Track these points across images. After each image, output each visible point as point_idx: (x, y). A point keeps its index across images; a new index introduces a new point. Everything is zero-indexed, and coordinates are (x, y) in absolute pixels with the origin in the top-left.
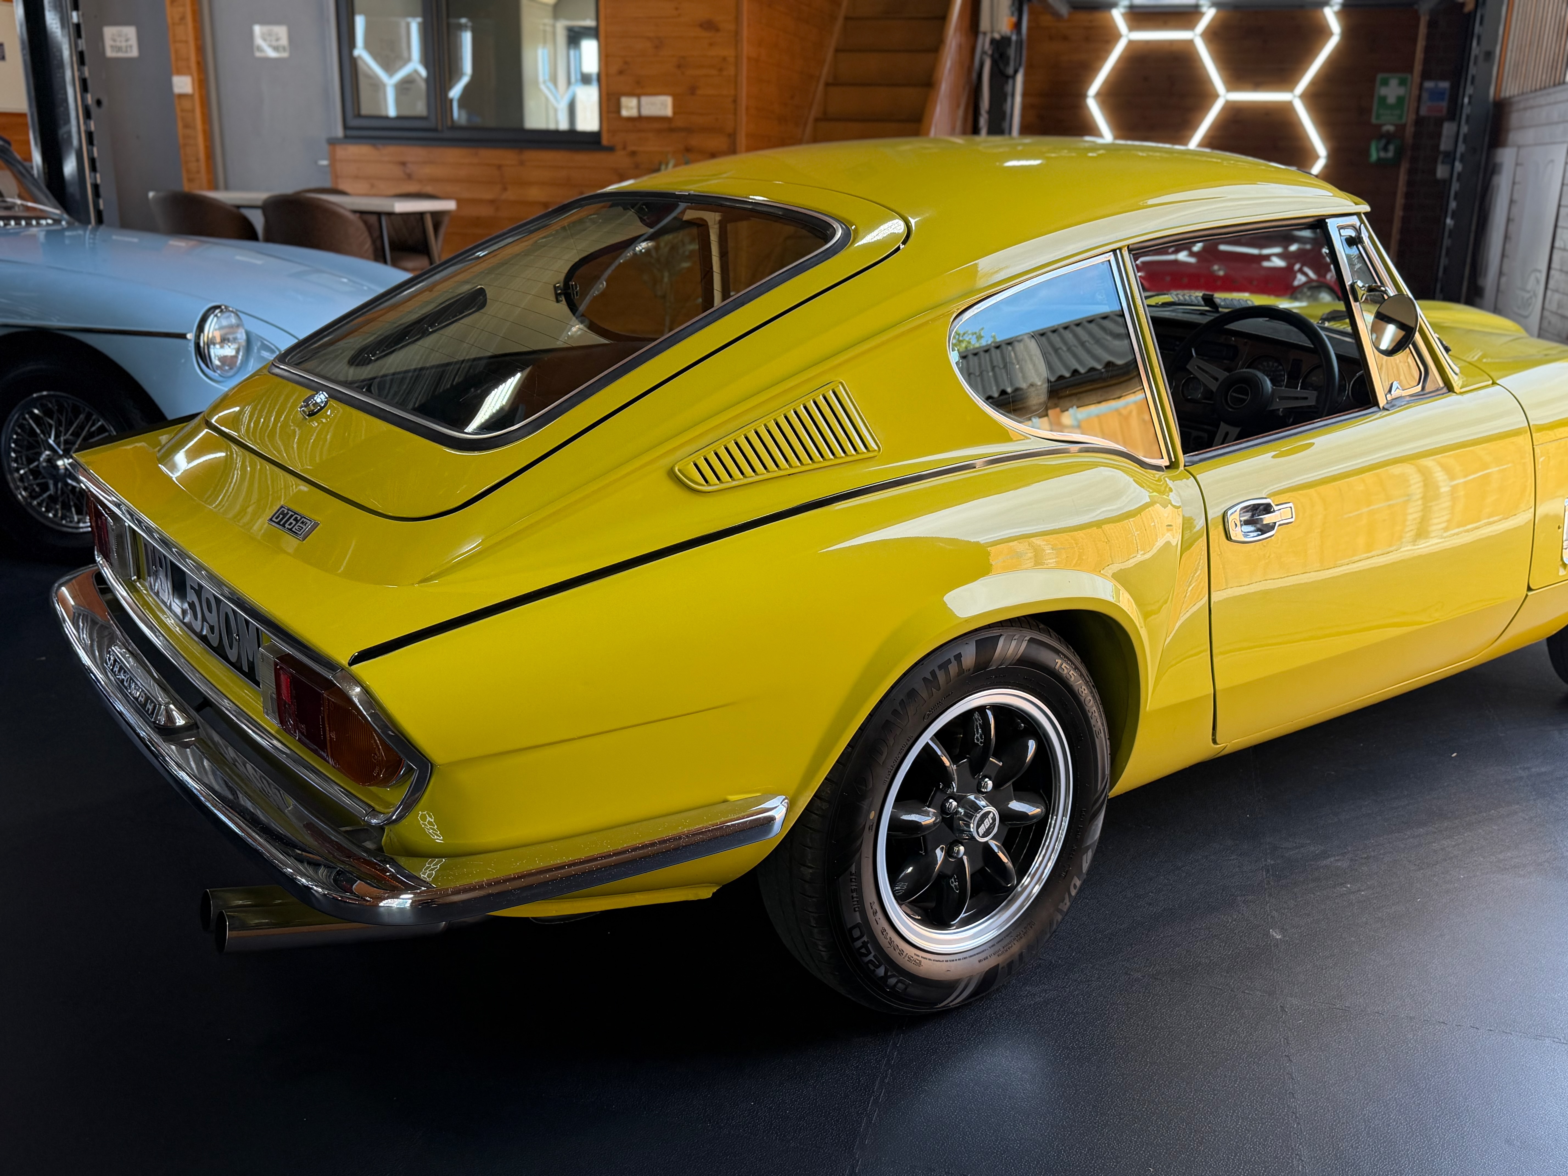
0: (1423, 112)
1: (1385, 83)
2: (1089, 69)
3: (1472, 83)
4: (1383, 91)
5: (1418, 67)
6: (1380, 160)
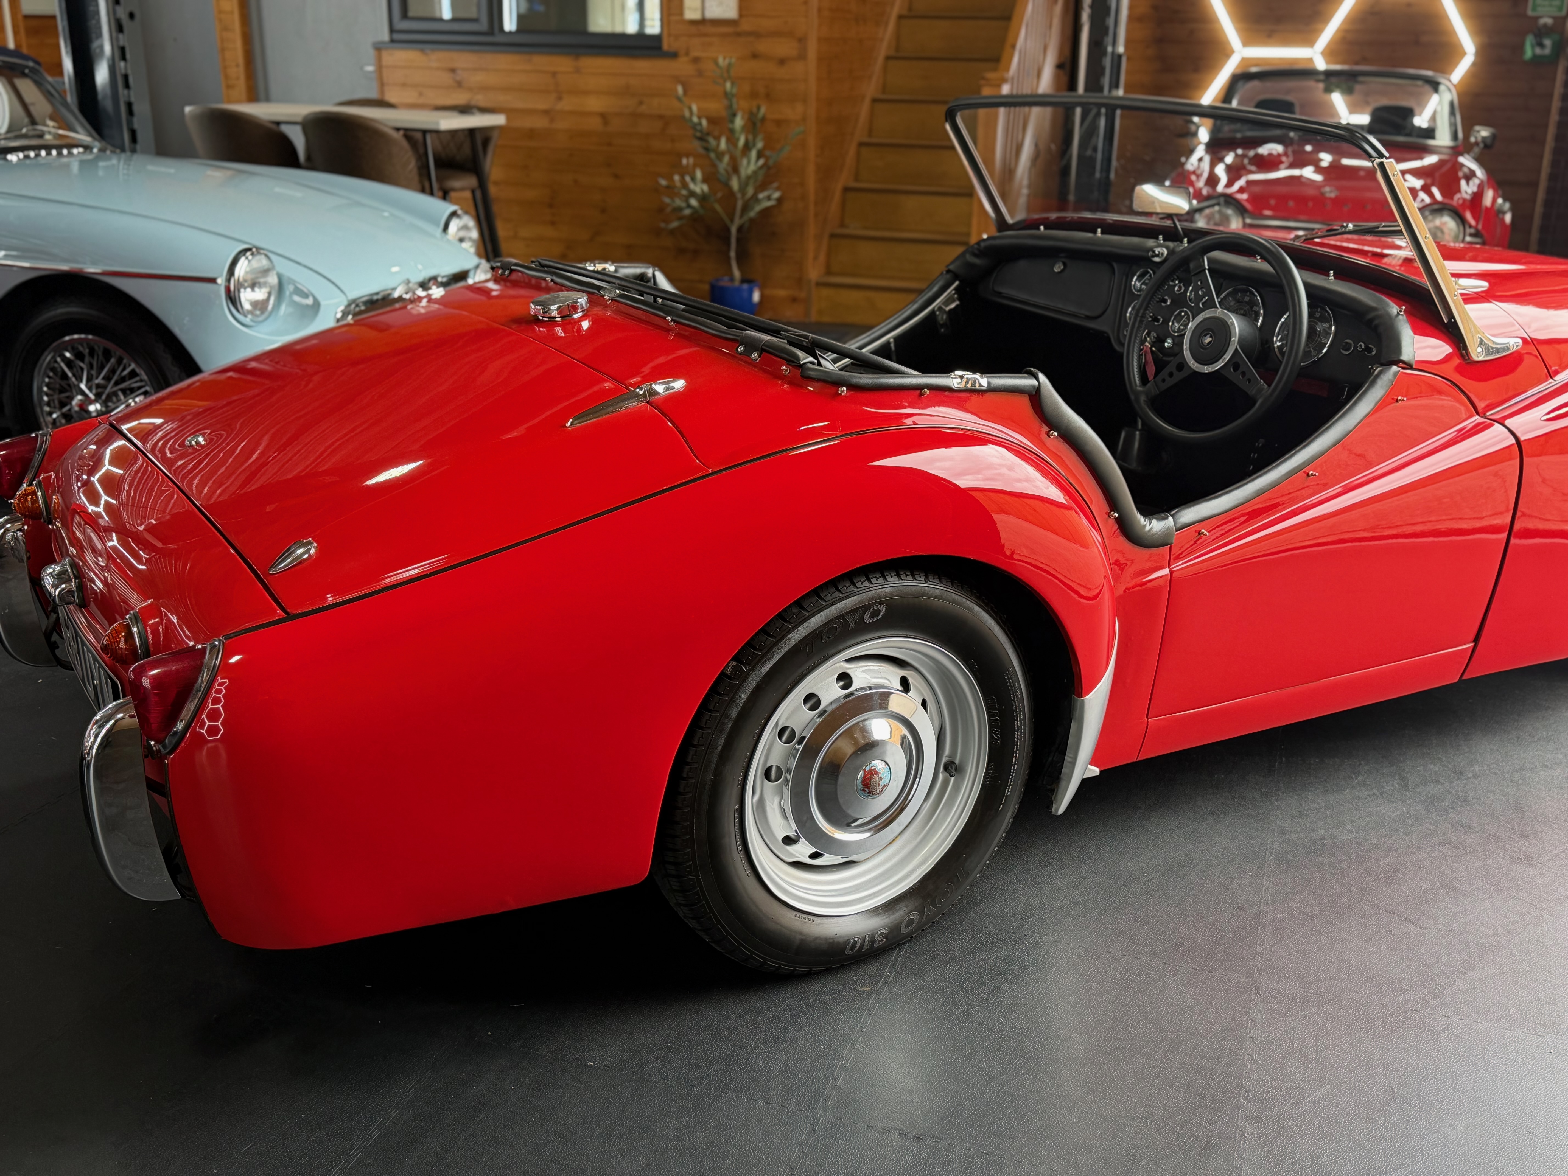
6: (1535, 57)
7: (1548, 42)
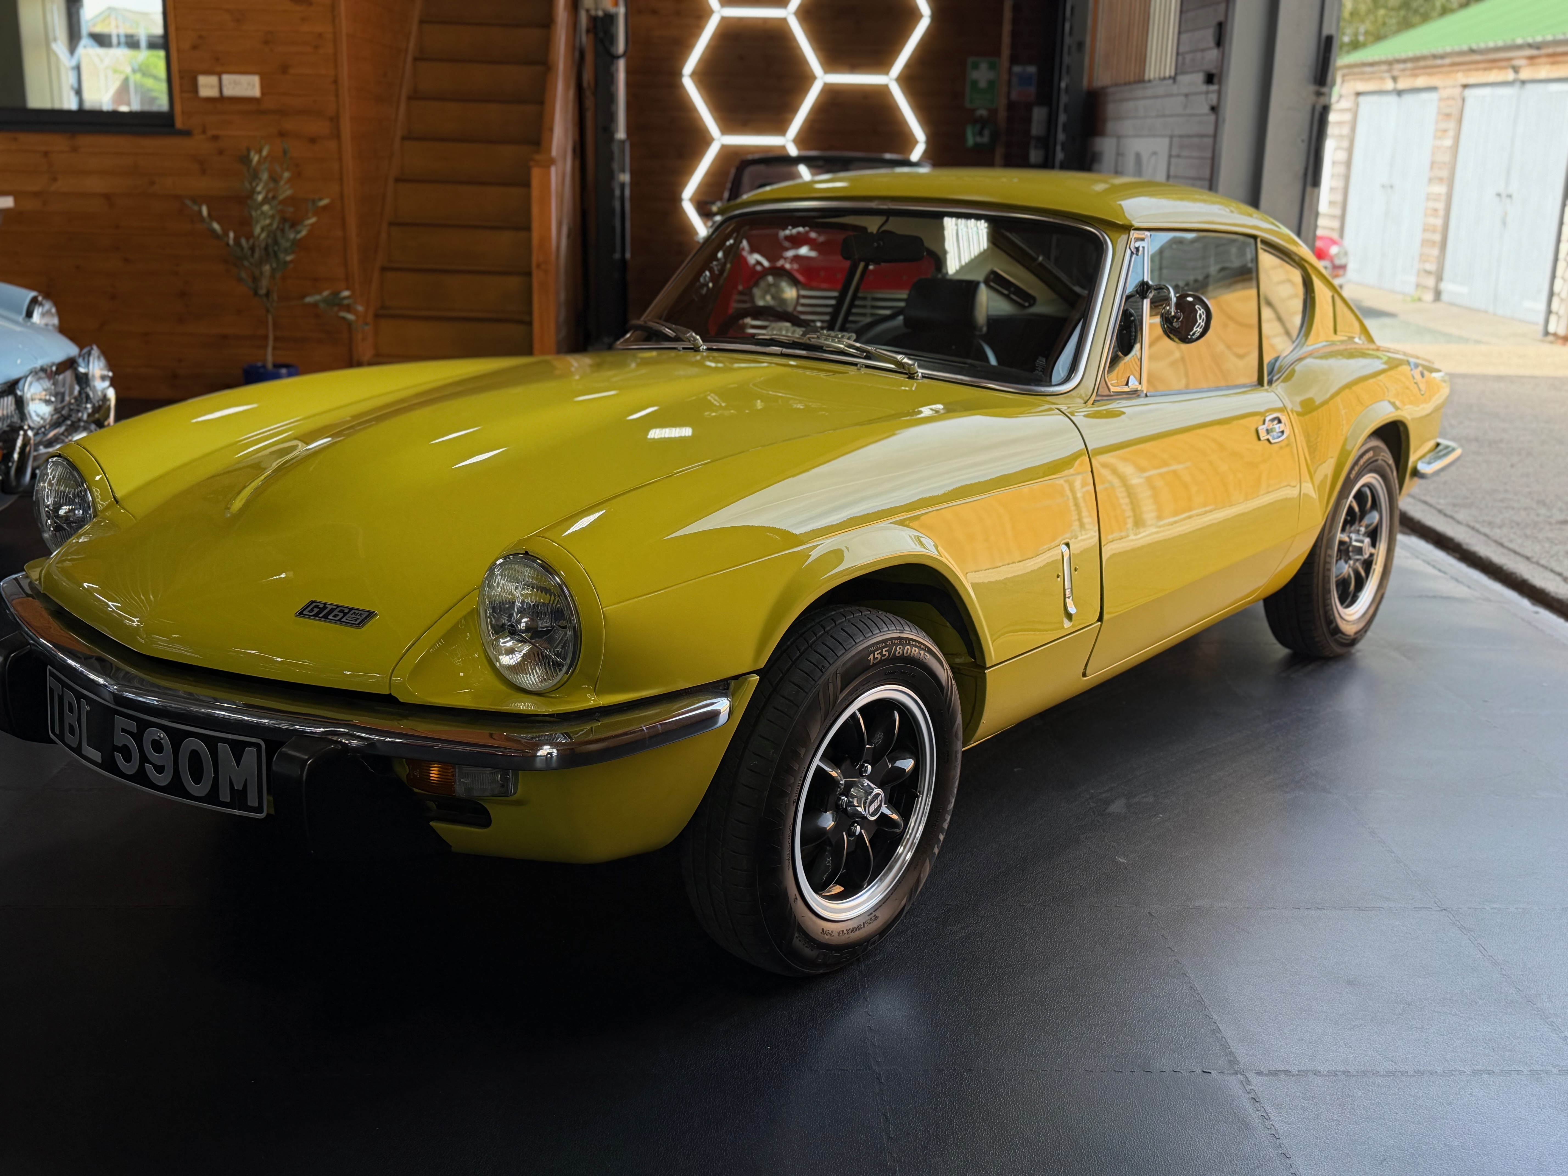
0: (1014, 96)
1: (976, 67)
2: (684, 46)
3: (1068, 72)
4: (975, 75)
5: (1006, 52)
6: (976, 145)
7: (986, 132)
